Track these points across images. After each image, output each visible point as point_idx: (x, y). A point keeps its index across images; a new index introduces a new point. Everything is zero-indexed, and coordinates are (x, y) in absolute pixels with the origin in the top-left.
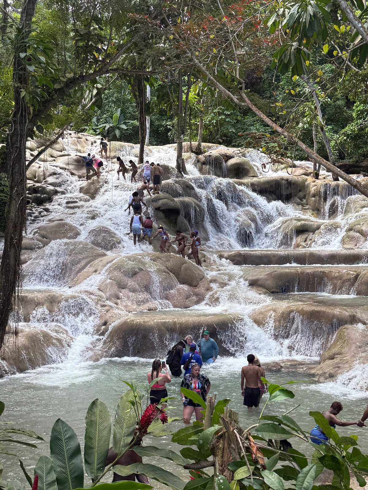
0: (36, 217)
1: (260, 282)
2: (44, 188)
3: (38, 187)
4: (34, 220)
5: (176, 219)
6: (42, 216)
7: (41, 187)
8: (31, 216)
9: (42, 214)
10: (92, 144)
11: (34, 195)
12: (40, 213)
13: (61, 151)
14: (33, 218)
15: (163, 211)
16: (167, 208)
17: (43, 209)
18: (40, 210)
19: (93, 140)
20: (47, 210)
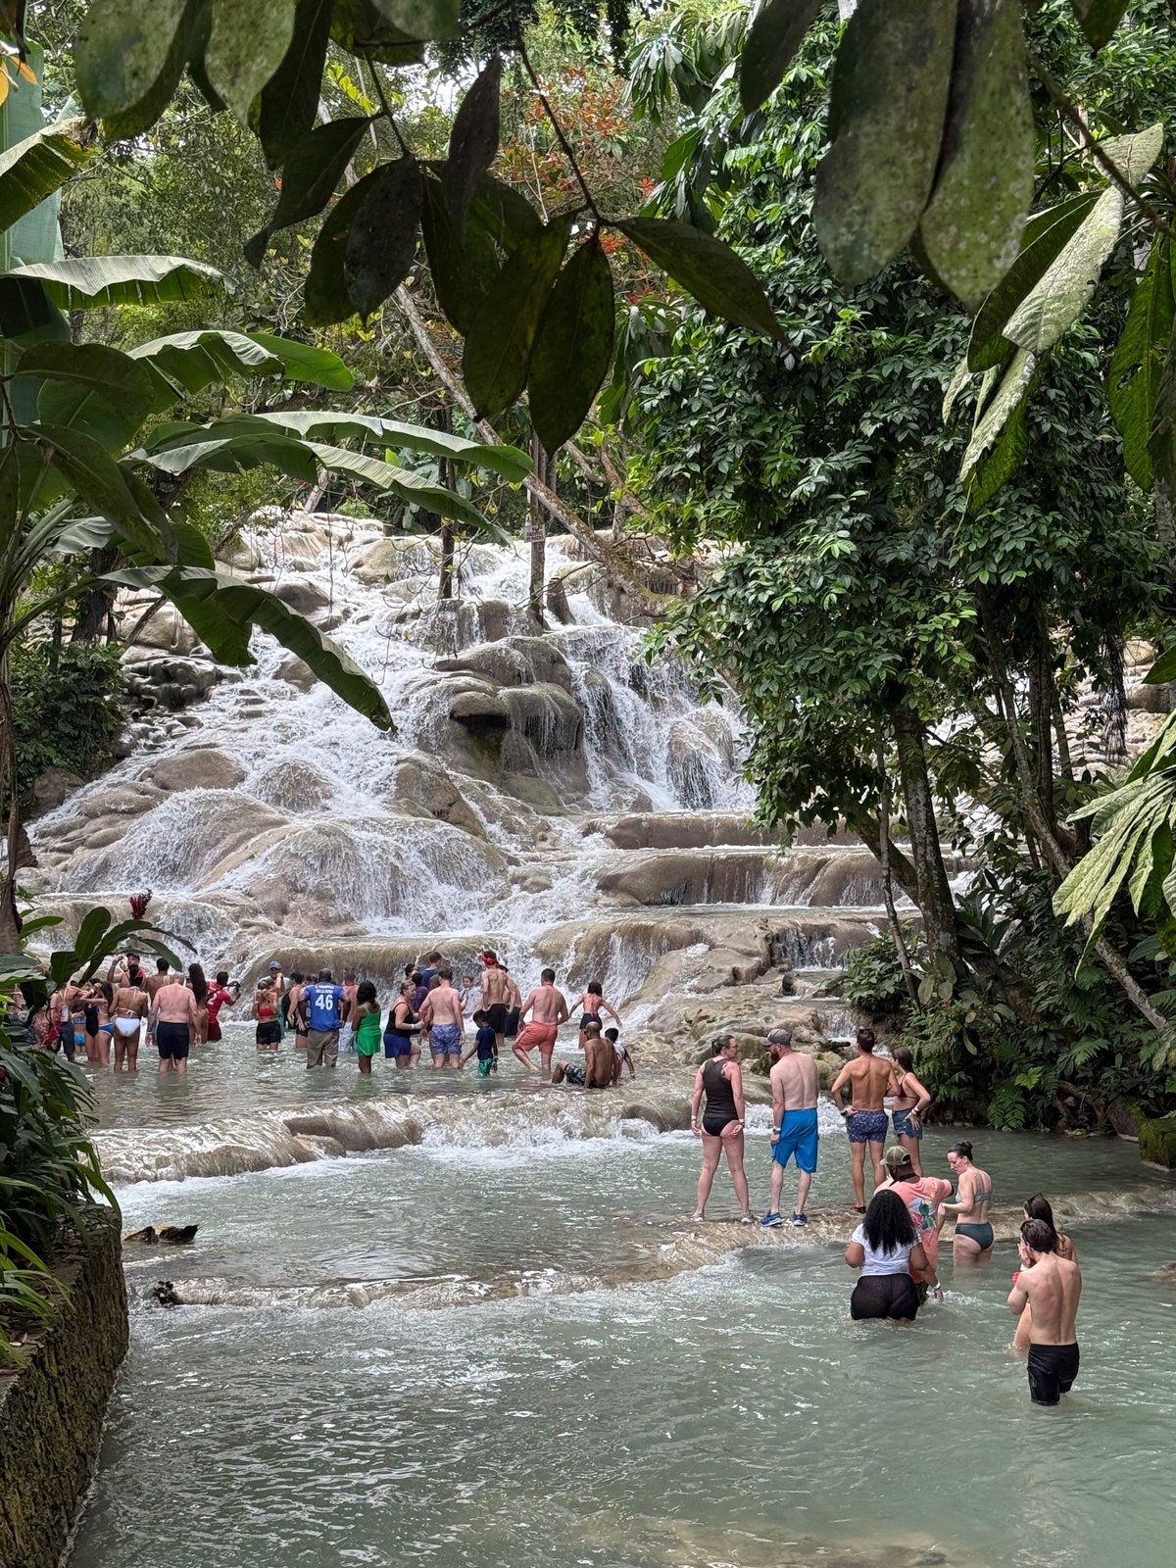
0: (157, 739)
1: (623, 882)
2: (189, 669)
3: (175, 666)
4: (152, 747)
5: (499, 740)
6: (173, 737)
7: (181, 665)
8: (147, 737)
9: (175, 731)
10: (341, 543)
11: (165, 685)
12: (169, 729)
13: (252, 570)
14: (150, 742)
15: (461, 720)
16: (473, 712)
17: (180, 720)
18: (169, 721)
19: (344, 533)
20: (188, 722)
